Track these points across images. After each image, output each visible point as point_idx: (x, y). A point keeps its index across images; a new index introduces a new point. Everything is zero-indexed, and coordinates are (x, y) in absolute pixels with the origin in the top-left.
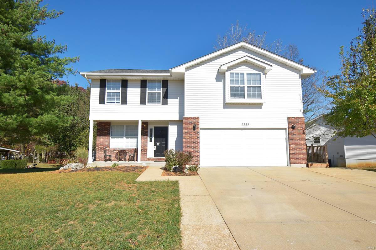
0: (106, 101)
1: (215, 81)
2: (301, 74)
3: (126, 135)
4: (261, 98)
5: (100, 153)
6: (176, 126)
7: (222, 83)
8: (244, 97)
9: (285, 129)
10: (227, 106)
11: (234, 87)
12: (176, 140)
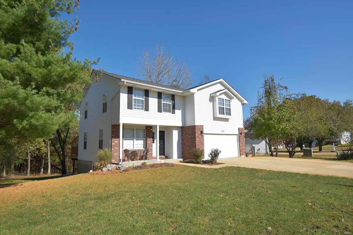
0: (133, 107)
1: (209, 101)
2: (243, 103)
3: (136, 138)
4: (231, 115)
5: (116, 154)
6: (177, 131)
7: (212, 103)
8: (224, 115)
9: (237, 135)
10: (215, 119)
11: (221, 107)
12: (178, 142)
